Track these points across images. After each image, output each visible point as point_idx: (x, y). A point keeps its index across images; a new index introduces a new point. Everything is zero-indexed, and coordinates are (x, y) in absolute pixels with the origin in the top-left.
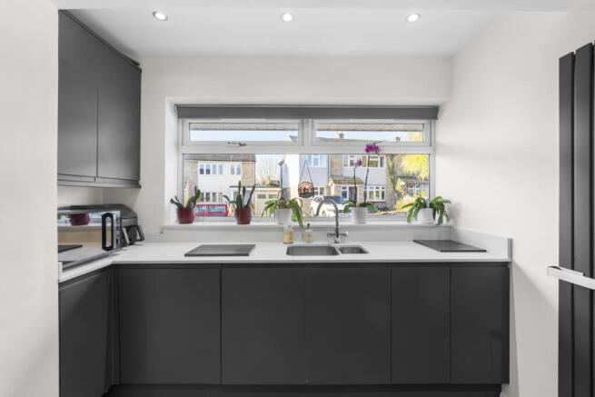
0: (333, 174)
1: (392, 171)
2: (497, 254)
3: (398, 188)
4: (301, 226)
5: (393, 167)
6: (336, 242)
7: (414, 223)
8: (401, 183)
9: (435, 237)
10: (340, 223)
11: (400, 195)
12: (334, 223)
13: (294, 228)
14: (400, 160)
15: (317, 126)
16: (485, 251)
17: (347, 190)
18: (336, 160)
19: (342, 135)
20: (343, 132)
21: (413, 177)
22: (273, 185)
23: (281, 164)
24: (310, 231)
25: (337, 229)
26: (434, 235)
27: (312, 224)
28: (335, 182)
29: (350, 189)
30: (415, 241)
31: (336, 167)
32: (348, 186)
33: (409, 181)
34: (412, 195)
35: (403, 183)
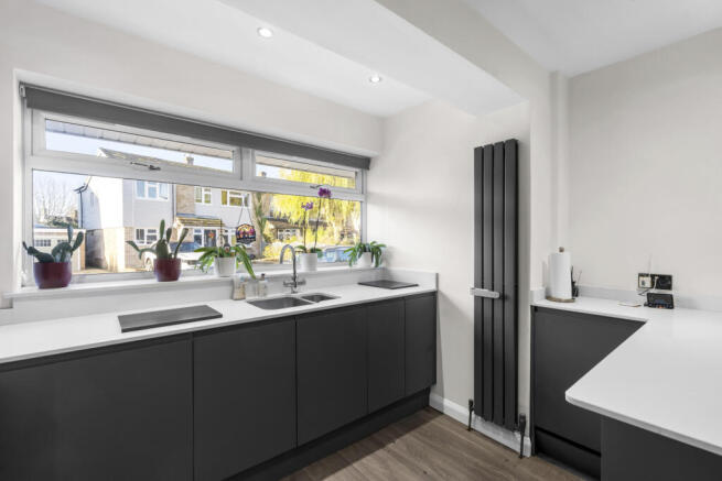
0: (181, 211)
1: (259, 212)
2: (426, 286)
3: (266, 232)
4: (254, 277)
5: (260, 207)
6: (294, 292)
7: (355, 267)
8: (269, 226)
9: (373, 279)
10: (298, 271)
11: (268, 241)
12: (291, 272)
13: (246, 280)
14: (269, 200)
15: (258, 159)
16: (417, 285)
17: (202, 234)
18: (185, 193)
19: (190, 160)
20: (193, 156)
21: (285, 220)
22: (57, 223)
23: (80, 190)
24: (265, 281)
25: (294, 278)
26: (373, 277)
27: (268, 273)
28: (183, 222)
29: (207, 232)
30: (360, 284)
31: (184, 202)
32: (203, 229)
33: (279, 224)
34: (282, 240)
35: (272, 227)
